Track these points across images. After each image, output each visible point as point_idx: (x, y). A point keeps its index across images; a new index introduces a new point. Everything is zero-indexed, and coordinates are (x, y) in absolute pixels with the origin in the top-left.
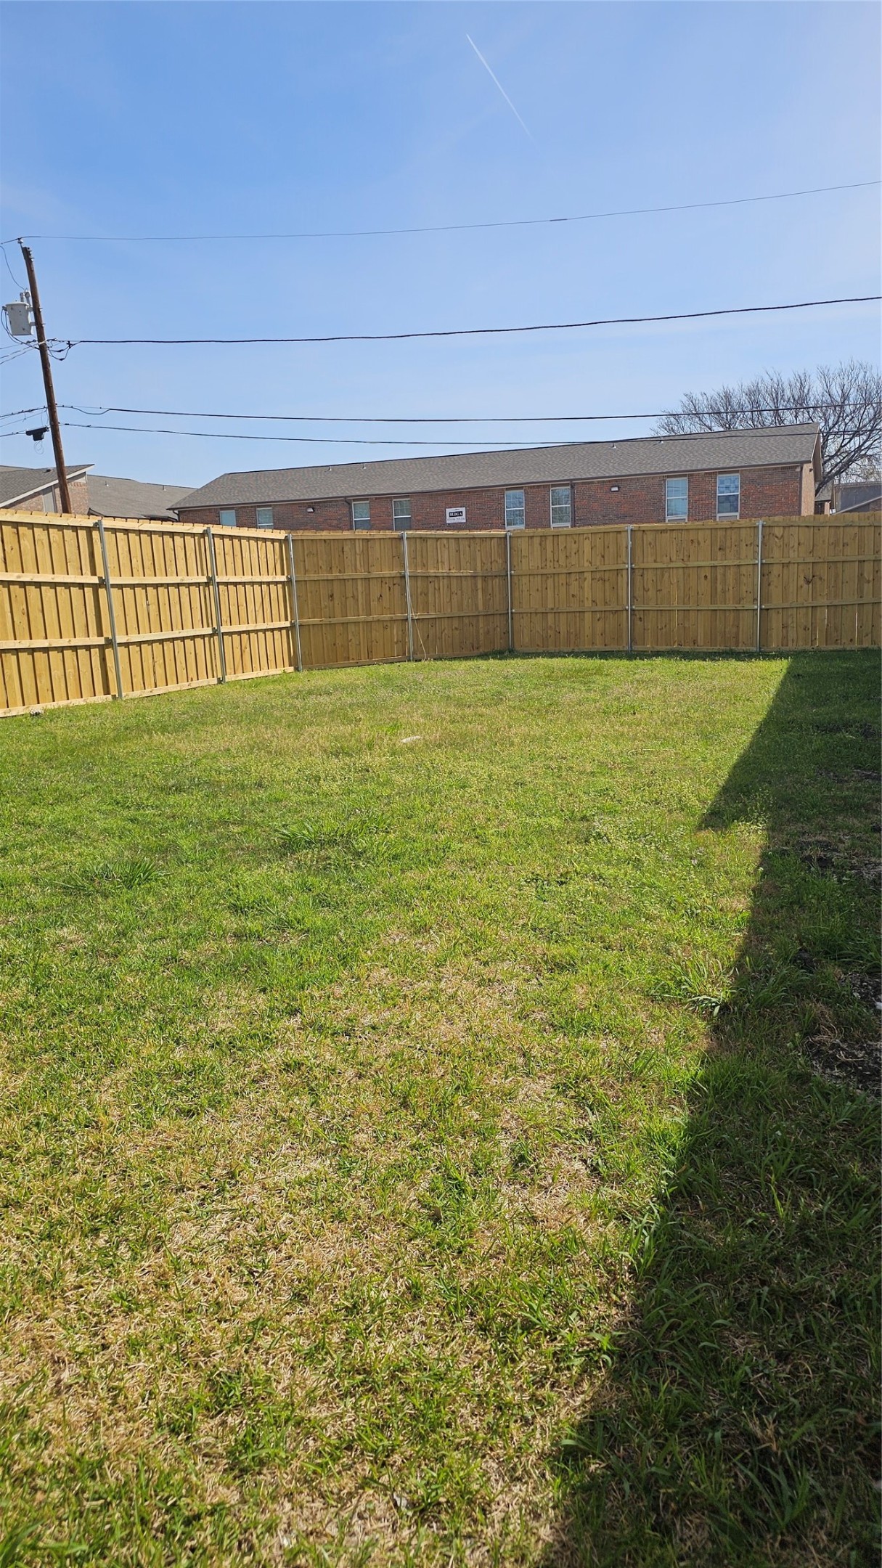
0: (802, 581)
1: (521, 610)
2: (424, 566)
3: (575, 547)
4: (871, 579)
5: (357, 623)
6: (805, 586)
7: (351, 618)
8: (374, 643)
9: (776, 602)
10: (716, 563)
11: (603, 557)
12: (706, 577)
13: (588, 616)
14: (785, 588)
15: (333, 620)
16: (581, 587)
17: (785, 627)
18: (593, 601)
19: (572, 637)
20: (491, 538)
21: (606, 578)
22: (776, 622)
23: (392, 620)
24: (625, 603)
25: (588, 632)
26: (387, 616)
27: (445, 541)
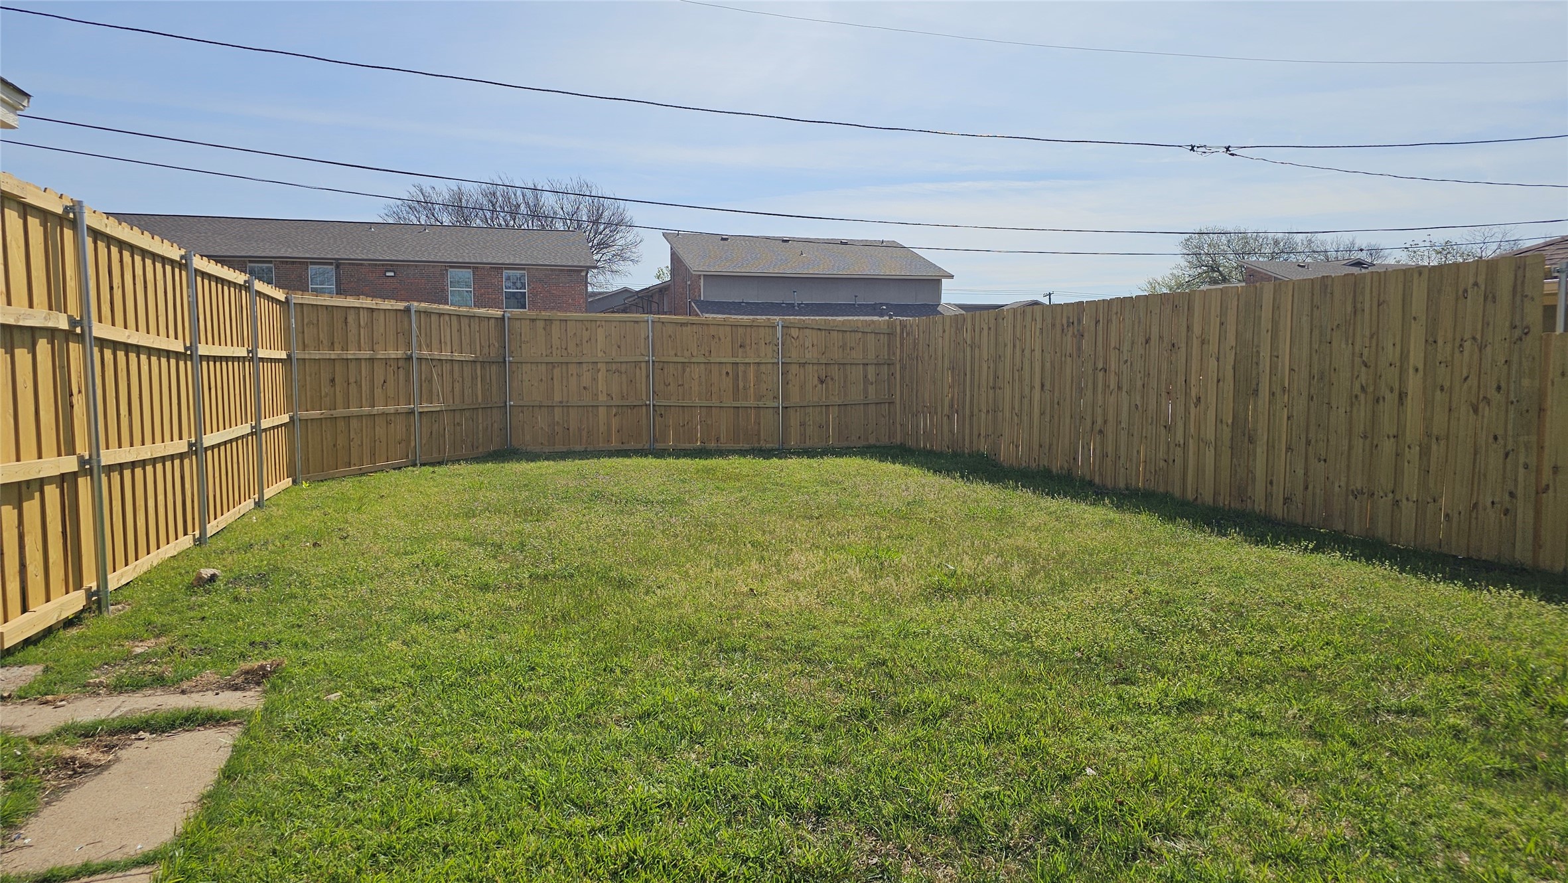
0: (816, 381)
1: (521, 403)
2: (429, 347)
3: (586, 334)
4: (874, 381)
5: (360, 417)
6: (820, 386)
7: (354, 410)
8: (377, 443)
9: (795, 399)
10: (738, 360)
11: (619, 347)
12: (727, 373)
13: (602, 411)
14: (802, 387)
15: (336, 413)
16: (595, 379)
17: (802, 424)
18: (608, 395)
19: (584, 433)
20: (489, 318)
21: (623, 370)
22: (795, 419)
23: (397, 413)
24: (644, 397)
25: (602, 428)
26: (391, 409)
27: (447, 318)
